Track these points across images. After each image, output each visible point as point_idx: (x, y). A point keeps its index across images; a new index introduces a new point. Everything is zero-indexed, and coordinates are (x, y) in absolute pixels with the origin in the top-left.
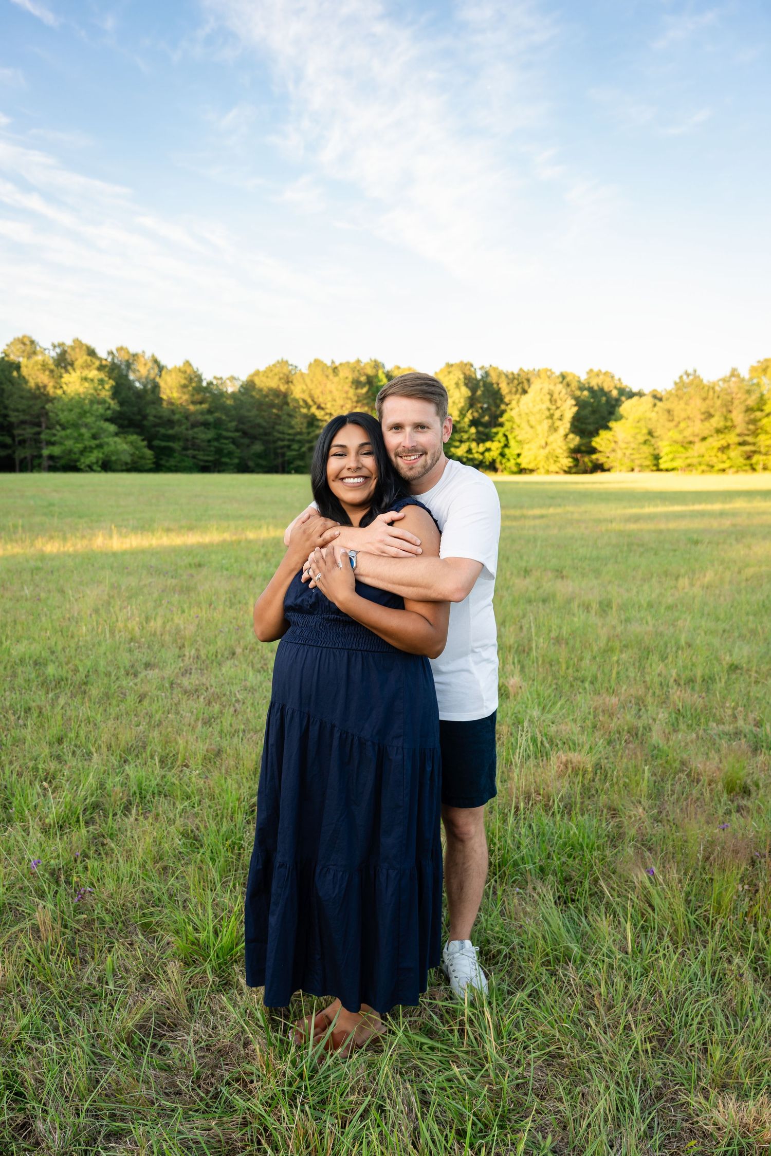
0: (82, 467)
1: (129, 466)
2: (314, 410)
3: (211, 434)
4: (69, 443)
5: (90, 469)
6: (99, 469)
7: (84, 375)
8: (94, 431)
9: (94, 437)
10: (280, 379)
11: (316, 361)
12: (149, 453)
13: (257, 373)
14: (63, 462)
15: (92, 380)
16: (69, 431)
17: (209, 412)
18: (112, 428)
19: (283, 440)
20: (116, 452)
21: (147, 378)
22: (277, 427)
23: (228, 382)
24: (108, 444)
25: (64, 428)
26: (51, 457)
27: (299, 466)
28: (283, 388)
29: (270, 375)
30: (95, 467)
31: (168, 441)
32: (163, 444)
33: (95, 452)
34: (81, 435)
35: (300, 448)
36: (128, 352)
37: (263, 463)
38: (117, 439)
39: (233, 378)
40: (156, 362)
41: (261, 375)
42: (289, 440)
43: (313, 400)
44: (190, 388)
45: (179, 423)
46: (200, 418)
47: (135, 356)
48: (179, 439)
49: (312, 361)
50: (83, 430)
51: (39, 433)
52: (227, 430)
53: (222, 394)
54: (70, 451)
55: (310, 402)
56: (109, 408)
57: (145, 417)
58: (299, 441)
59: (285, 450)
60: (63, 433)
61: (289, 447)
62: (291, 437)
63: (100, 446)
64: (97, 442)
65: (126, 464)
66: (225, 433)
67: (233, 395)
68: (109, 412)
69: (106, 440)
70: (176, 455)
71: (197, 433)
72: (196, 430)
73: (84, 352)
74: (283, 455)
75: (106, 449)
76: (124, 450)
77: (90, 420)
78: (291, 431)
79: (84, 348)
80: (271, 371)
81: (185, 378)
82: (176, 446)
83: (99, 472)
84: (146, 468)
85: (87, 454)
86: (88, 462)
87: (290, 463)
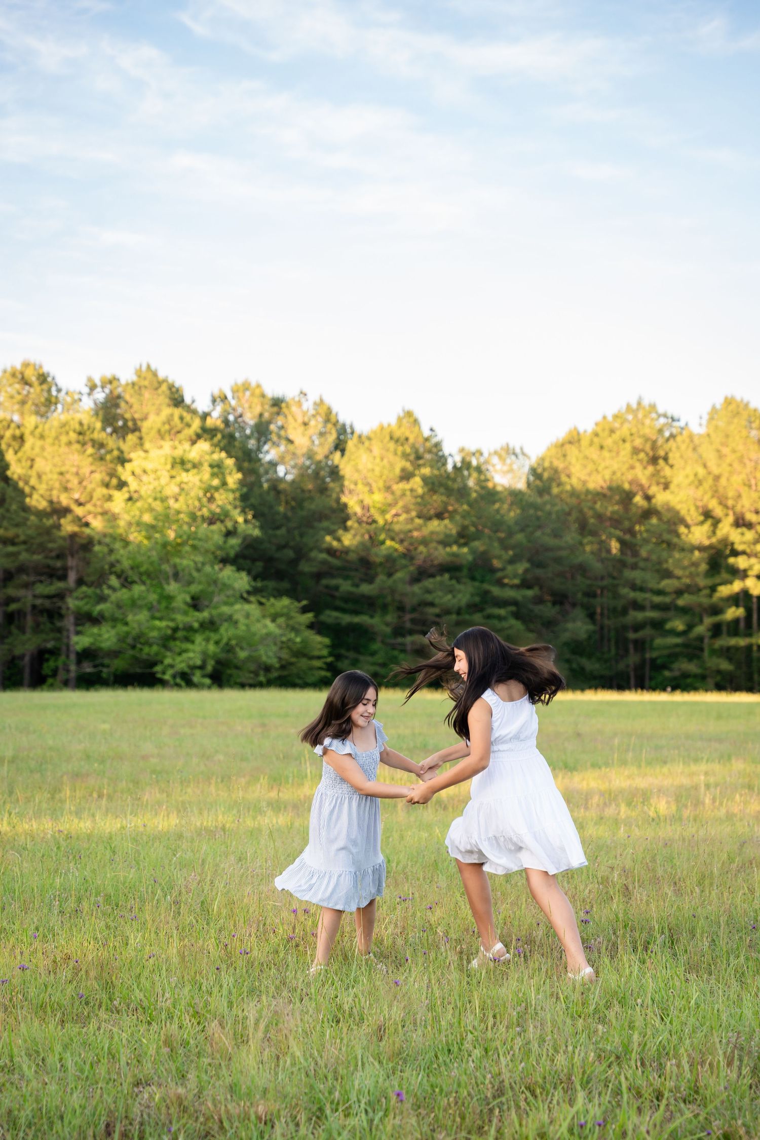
0: (167, 677)
1: (274, 674)
2: (726, 529)
3: (464, 593)
4: (138, 619)
5: (186, 680)
6: (208, 681)
7: (178, 453)
8: (195, 588)
9: (196, 604)
10: (636, 451)
11: (729, 401)
12: (319, 642)
13: (574, 439)
14: (119, 664)
15: (196, 466)
16: (138, 589)
17: (463, 537)
18: (242, 581)
19: (637, 606)
20: (248, 641)
21: (310, 455)
22: (629, 574)
23: (495, 460)
24: (230, 619)
25: (127, 583)
26: (87, 655)
27: (685, 675)
28: (643, 474)
29: (609, 442)
30: (197, 678)
31: (356, 613)
32: (346, 619)
33: (199, 639)
34: (170, 598)
35: (690, 627)
36: (263, 396)
37: (591, 665)
38: (253, 608)
39: (508, 452)
40: (329, 417)
41: (585, 443)
42: (656, 607)
43: (722, 503)
44: (417, 483)
45: (390, 564)
46: (442, 554)
47: (277, 403)
48: (385, 608)
49: (719, 402)
50: (172, 587)
51: (61, 596)
52: (500, 583)
53: (490, 495)
54: (139, 639)
55: (718, 511)
56: (229, 534)
57: (301, 554)
58: (684, 611)
59: (647, 632)
60: (123, 594)
61: (658, 625)
62: (667, 599)
63: (210, 625)
64: (205, 615)
65: (267, 669)
66: (496, 591)
67: (515, 495)
68: (234, 542)
69: (225, 609)
70: (376, 646)
71: (429, 592)
72: (428, 583)
73: (163, 399)
74: (640, 645)
75: (226, 632)
76: (268, 635)
77: (186, 562)
78: (667, 584)
79: (164, 387)
80: (612, 431)
81: (405, 456)
82: (378, 623)
83: (209, 687)
84: (311, 679)
85: (178, 645)
86: (181, 664)
87: (658, 666)
